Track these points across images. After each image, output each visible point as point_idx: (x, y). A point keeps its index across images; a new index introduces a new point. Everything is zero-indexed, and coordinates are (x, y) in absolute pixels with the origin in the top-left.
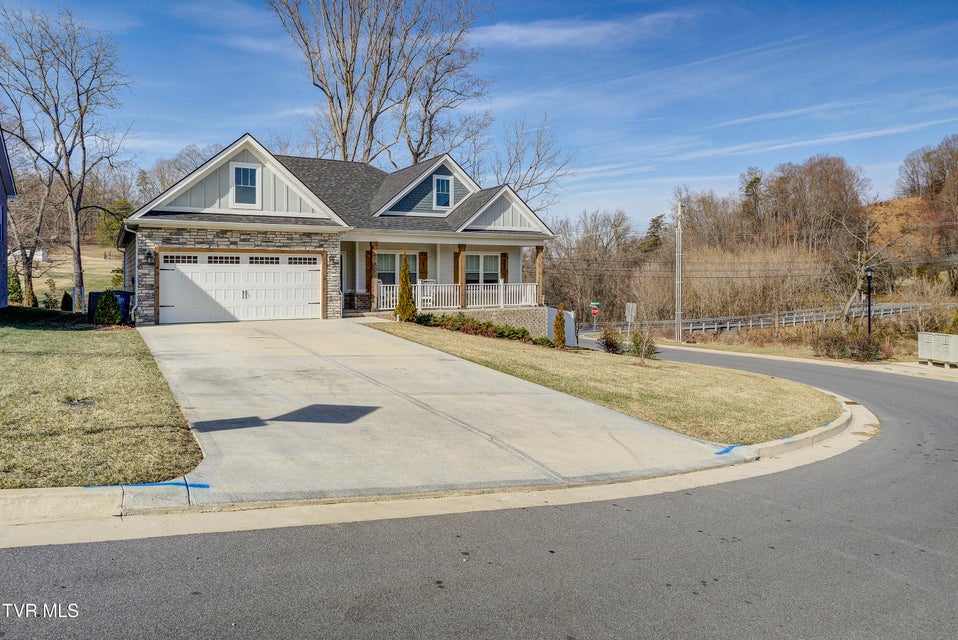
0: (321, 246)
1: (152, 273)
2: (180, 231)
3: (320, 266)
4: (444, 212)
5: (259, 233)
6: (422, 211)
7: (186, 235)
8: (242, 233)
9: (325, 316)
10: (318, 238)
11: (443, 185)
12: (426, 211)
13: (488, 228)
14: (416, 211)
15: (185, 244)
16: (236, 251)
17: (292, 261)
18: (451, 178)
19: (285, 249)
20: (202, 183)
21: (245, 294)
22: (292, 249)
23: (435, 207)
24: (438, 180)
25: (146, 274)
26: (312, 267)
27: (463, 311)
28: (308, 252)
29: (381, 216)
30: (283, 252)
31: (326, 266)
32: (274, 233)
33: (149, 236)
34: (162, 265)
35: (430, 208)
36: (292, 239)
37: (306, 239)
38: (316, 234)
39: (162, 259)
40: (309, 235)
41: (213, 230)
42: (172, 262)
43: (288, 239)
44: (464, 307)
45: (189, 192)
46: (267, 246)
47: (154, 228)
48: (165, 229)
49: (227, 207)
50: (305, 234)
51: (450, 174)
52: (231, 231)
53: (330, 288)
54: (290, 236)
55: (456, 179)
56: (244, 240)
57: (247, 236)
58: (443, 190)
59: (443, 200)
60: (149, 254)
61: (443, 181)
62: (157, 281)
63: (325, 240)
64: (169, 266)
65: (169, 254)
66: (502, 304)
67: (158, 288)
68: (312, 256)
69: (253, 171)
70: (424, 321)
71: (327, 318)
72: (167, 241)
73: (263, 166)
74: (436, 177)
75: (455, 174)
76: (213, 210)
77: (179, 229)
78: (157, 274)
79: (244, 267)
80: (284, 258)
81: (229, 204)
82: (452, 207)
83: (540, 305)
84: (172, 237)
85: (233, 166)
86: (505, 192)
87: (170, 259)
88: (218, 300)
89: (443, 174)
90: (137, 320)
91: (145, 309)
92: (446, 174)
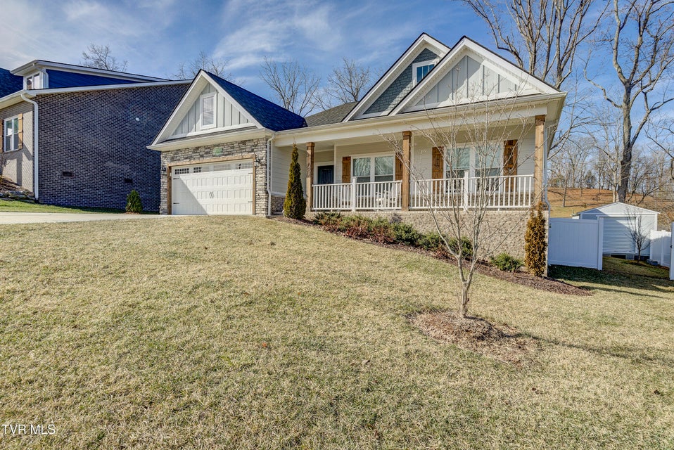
0: (252, 151)
1: (167, 181)
3: (251, 169)
5: (214, 146)
7: (180, 154)
8: (206, 147)
9: (255, 214)
10: (251, 144)
11: (425, 72)
13: (443, 103)
15: (180, 160)
17: (238, 167)
20: (188, 115)
21: (211, 195)
24: (419, 68)
25: (164, 182)
31: (255, 168)
32: (223, 144)
33: (165, 157)
34: (173, 175)
37: (242, 146)
38: (249, 141)
39: (173, 172)
40: (244, 142)
41: (191, 148)
44: (406, 208)
47: (166, 151)
48: (171, 151)
49: (199, 129)
51: (435, 58)
52: (200, 147)
53: (258, 188)
54: (232, 145)
57: (208, 149)
60: (165, 169)
61: (425, 68)
62: (170, 186)
64: (177, 176)
65: (177, 168)
67: (170, 190)
72: (173, 159)
73: (218, 92)
74: (416, 65)
76: (192, 133)
77: (177, 150)
78: (170, 182)
80: (233, 164)
81: (199, 127)
84: (175, 155)
85: (202, 98)
86: (466, 49)
87: (177, 172)
88: (198, 200)
89: (424, 60)
90: (160, 212)
91: (164, 206)
92: (429, 59)
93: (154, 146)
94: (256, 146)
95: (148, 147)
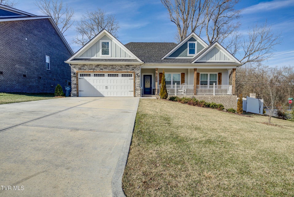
0: (133, 70)
1: (76, 80)
2: (84, 65)
3: (133, 77)
4: (193, 56)
5: (110, 65)
6: (183, 56)
7: (86, 67)
8: (104, 65)
9: (135, 96)
10: (132, 67)
11: (192, 46)
12: (185, 56)
13: (208, 61)
14: (180, 56)
15: (86, 70)
16: (102, 72)
17: (123, 75)
18: (196, 43)
19: (120, 71)
20: (91, 48)
21: (107, 87)
22: (122, 71)
23: (188, 55)
24: (190, 44)
25: (74, 80)
26: (130, 78)
27: (194, 96)
28: (128, 72)
29: (164, 59)
30: (119, 72)
31: (135, 77)
32: (115, 65)
33: (74, 67)
34: (79, 77)
35: (187, 55)
36: (122, 67)
37: (127, 67)
38: (131, 65)
39: (79, 75)
40: (128, 66)
41: (94, 65)
42: (82, 76)
43: (121, 67)
44: (196, 94)
45: (86, 52)
46: (113, 70)
47: (76, 65)
48: (79, 65)
49: (99, 56)
50: (127, 65)
51: (195, 41)
52: (100, 65)
53: (136, 85)
54: (121, 66)
55: (198, 43)
56: (105, 68)
57: (106, 66)
58: (192, 48)
59: (192, 51)
60: (74, 73)
61: (192, 44)
62: (77, 82)
63: (134, 68)
64: (81, 77)
65: (82, 73)
66: (214, 94)
67: (78, 84)
68: (130, 74)
69: (108, 43)
70: (172, 99)
71: (135, 97)
72: (80, 69)
73: (111, 41)
74: (189, 43)
75: (198, 41)
76: (95, 58)
77: (83, 65)
78: (77, 80)
79: (106, 78)
80: (120, 74)
81: (100, 55)
82: (196, 54)
83: (233, 95)
84: (82, 67)
85: (101, 42)
86: (216, 45)
87: (82, 75)
88: (97, 89)
89: (192, 41)
90: (72, 95)
91: (74, 92)
92: (193, 41)
93: (68, 61)
94: (135, 68)
95: (65, 62)
